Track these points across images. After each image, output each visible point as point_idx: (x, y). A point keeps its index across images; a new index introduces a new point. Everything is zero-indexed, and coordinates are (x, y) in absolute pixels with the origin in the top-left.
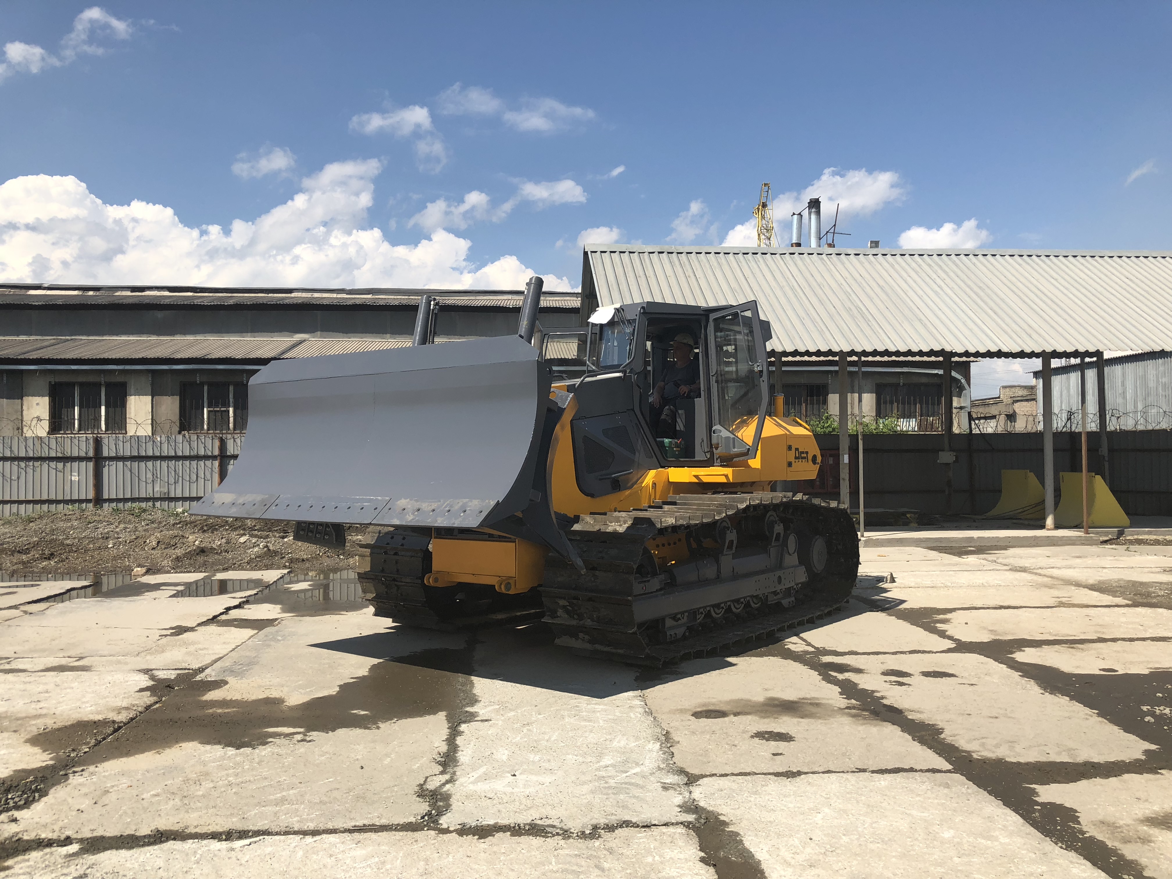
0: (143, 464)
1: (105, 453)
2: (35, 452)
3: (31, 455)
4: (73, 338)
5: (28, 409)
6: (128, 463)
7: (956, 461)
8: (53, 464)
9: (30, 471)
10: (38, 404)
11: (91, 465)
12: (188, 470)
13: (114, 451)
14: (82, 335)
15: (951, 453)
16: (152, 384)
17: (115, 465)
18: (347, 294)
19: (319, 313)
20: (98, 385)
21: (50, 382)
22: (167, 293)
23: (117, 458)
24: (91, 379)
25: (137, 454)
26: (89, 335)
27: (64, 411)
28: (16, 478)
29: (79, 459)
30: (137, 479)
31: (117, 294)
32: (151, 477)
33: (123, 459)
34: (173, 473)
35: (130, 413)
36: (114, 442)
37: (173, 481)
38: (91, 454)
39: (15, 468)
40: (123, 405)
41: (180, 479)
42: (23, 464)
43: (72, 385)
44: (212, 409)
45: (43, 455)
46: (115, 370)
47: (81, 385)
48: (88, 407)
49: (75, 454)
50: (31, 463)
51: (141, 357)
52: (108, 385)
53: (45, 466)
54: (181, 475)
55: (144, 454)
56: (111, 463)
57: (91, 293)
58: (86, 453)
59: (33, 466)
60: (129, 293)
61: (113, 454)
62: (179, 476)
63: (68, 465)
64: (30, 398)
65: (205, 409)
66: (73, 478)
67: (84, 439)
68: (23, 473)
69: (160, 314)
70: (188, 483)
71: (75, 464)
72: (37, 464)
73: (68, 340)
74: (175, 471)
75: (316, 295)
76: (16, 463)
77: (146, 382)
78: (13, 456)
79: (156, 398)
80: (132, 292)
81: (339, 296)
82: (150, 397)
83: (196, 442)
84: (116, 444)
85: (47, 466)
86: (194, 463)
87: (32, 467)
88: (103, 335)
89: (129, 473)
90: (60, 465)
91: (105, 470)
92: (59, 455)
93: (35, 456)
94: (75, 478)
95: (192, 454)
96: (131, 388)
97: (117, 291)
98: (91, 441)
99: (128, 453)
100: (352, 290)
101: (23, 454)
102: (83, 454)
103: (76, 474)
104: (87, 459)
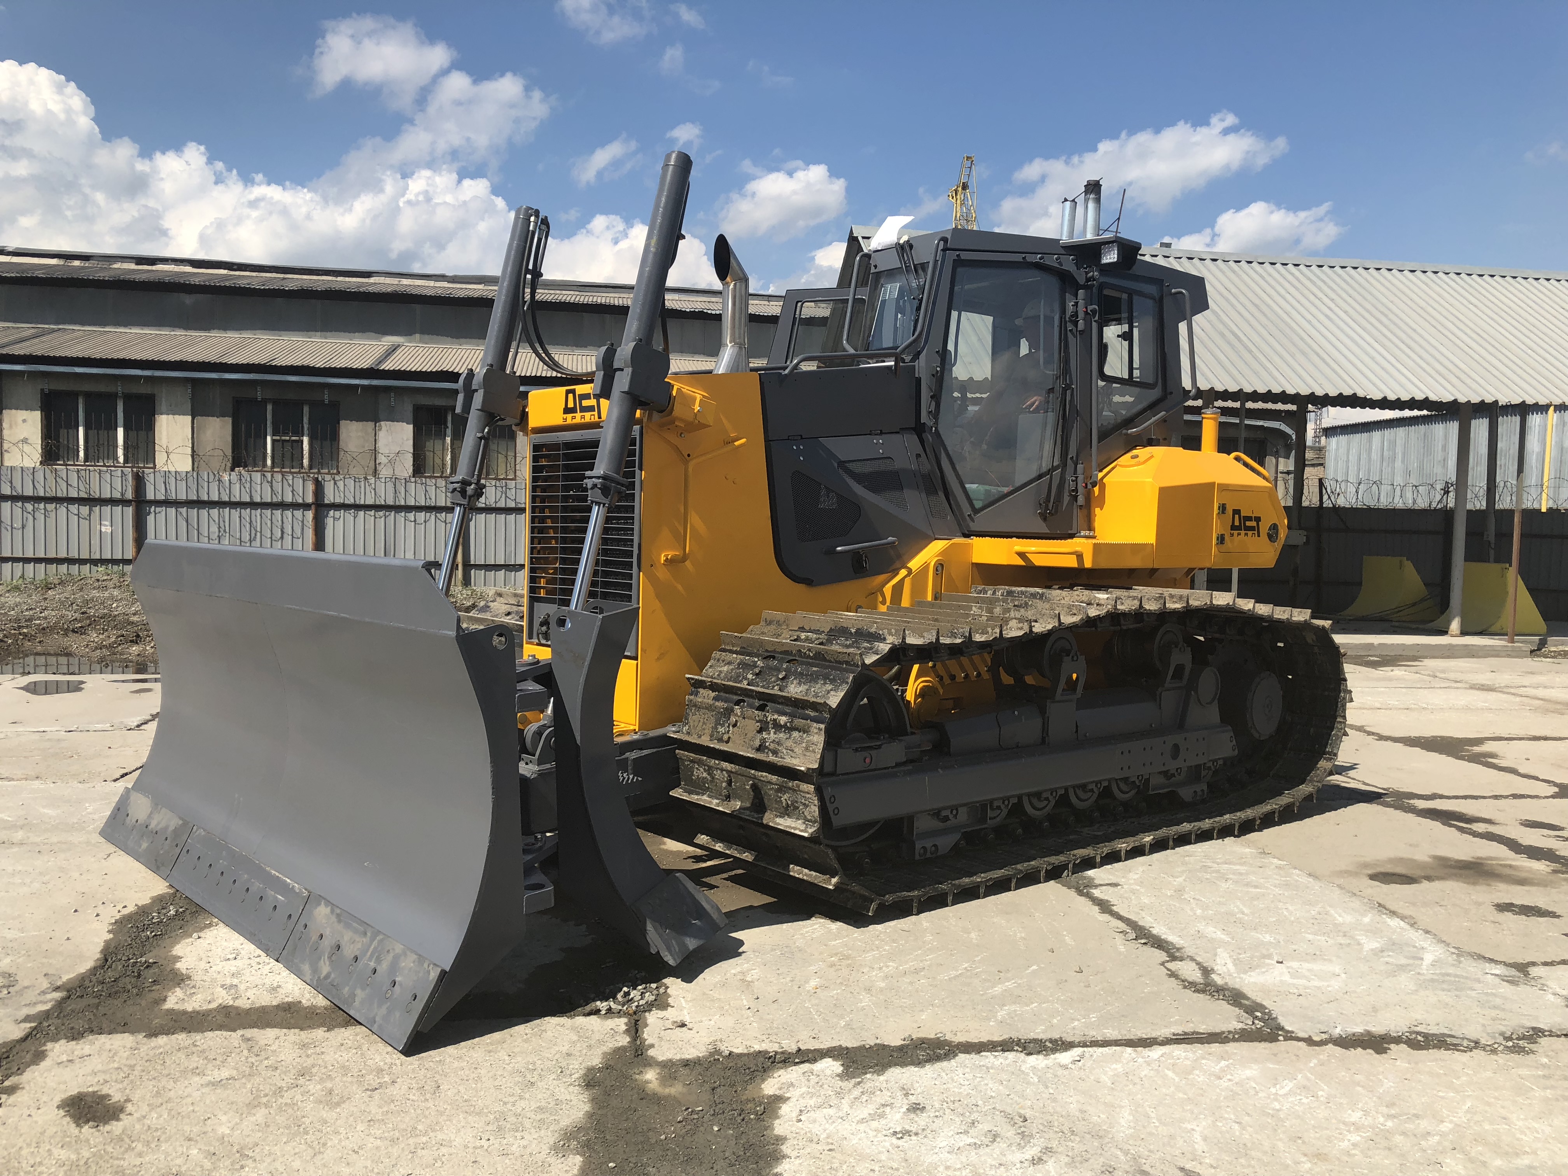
0: (204, 513)
1: (150, 496)
2: (47, 489)
3: (42, 494)
4: (60, 327)
5: (11, 427)
6: (184, 510)
7: (1307, 543)
8: (74, 508)
9: (40, 517)
10: (24, 421)
11: (130, 511)
12: (269, 523)
13: (163, 491)
14: (75, 323)
15: (1300, 532)
16: (192, 399)
17: (163, 513)
18: (449, 282)
19: (418, 307)
20: (113, 397)
21: (42, 390)
22: (189, 269)
23: (166, 503)
24: (102, 388)
25: (195, 498)
26: (83, 324)
27: (63, 432)
28: (20, 526)
29: (112, 502)
30: (196, 532)
31: (116, 266)
32: (217, 530)
33: (176, 504)
34: (248, 526)
35: (160, 439)
36: (163, 480)
37: (248, 538)
38: (129, 495)
39: (18, 511)
40: (150, 427)
41: (258, 534)
42: (29, 507)
43: (74, 395)
44: (278, 438)
45: (59, 495)
46: (141, 377)
47: (88, 395)
48: (98, 428)
49: (107, 495)
50: (42, 506)
51: (178, 359)
52: (127, 398)
53: (62, 510)
54: (259, 529)
55: (206, 498)
56: (158, 509)
57: (77, 263)
58: (122, 495)
59: (45, 509)
60: (133, 266)
61: (162, 497)
62: (256, 531)
63: (97, 509)
64: (14, 411)
65: (269, 439)
66: (103, 529)
67: (119, 474)
68: (31, 518)
69: (188, 299)
70: (269, 540)
71: (107, 509)
72: (51, 507)
73: (54, 331)
74: (250, 524)
75: (405, 282)
76: (20, 504)
77: (184, 395)
78: (14, 494)
79: (198, 419)
80: (137, 264)
81: (438, 284)
82: (189, 418)
83: (280, 484)
84: (165, 483)
85: (65, 509)
86: (278, 513)
87: (43, 511)
88: (104, 325)
89: (185, 523)
90: (85, 510)
91: (150, 519)
92: (83, 495)
93: (47, 495)
94: (106, 529)
95: (275, 500)
96: (162, 402)
97: (115, 262)
98: (130, 477)
99: (182, 496)
100: (456, 276)
101: (29, 492)
102: (117, 495)
103: (107, 523)
104: (123, 502)
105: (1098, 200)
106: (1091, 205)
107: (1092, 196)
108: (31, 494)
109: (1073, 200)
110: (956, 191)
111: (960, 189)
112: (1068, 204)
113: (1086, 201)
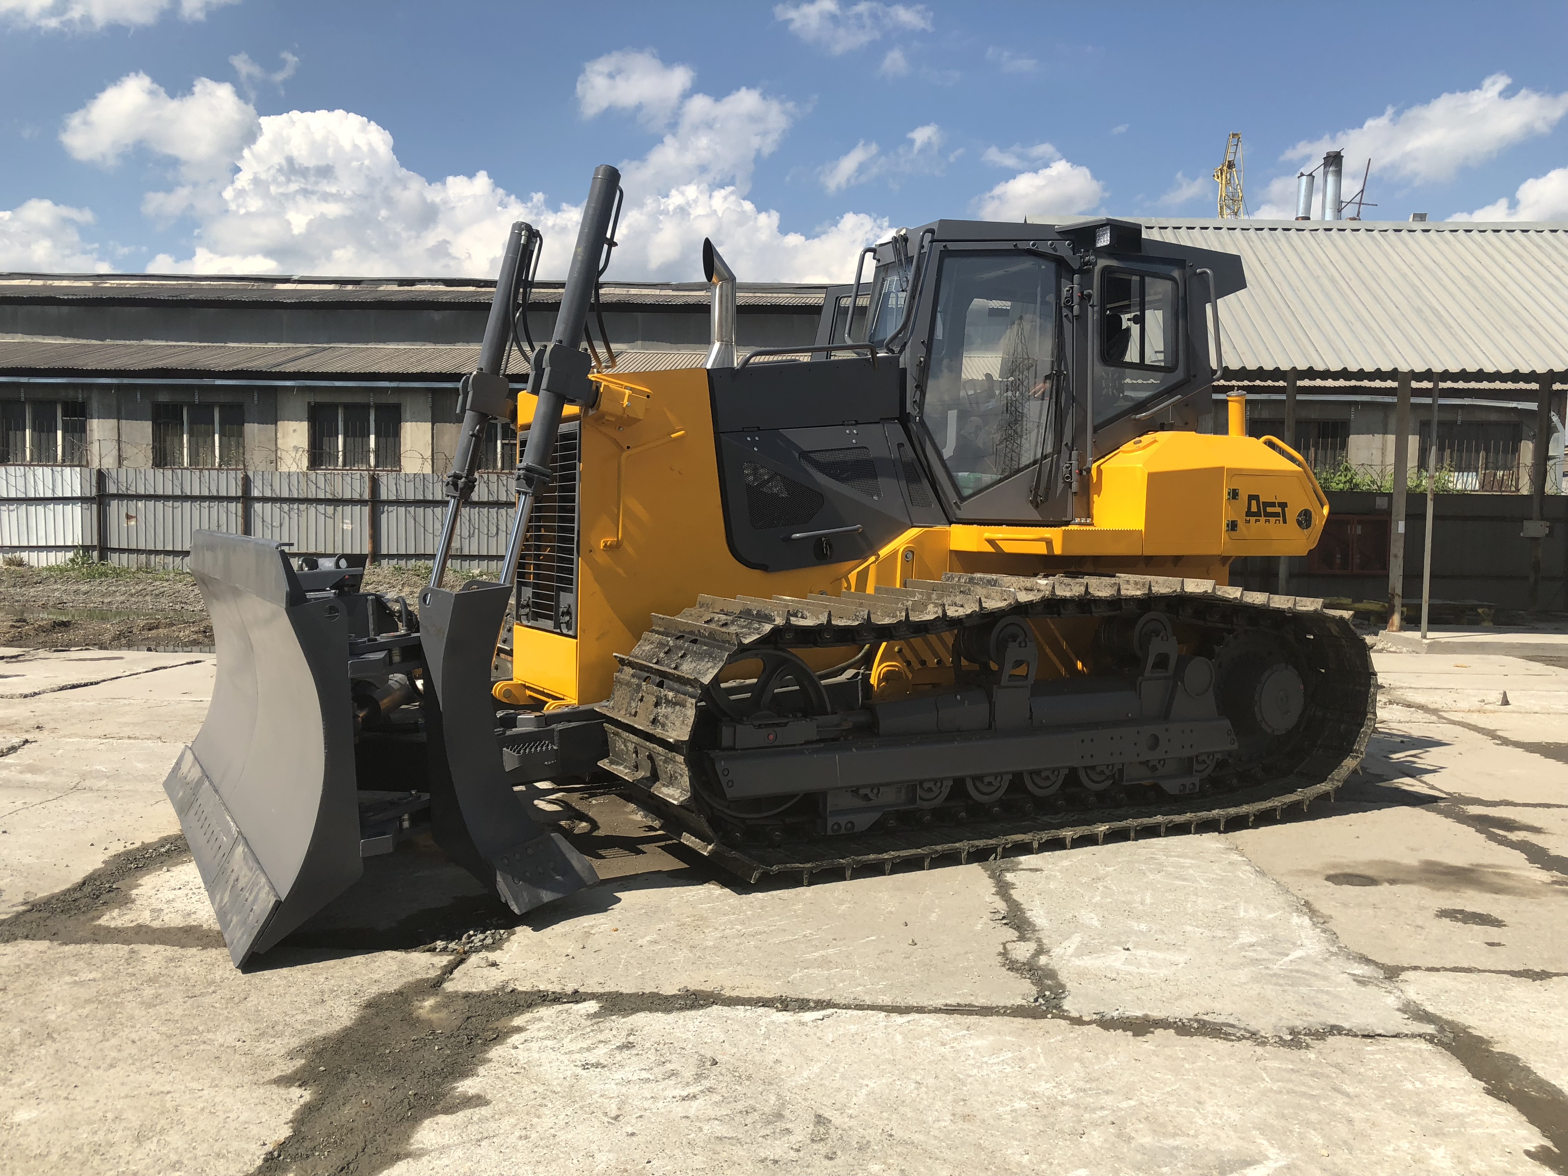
0: (429, 511)
1: (384, 496)
2: (300, 491)
3: (296, 496)
4: (331, 345)
5: (284, 437)
6: (412, 509)
7: (1550, 534)
8: (321, 508)
9: (294, 515)
10: (294, 431)
11: (366, 510)
12: (486, 520)
13: (395, 492)
14: (343, 342)
15: (1543, 523)
16: (432, 408)
17: (395, 511)
18: (673, 290)
19: (639, 315)
20: (366, 407)
21: (309, 403)
22: (442, 288)
23: (398, 503)
24: (358, 399)
25: (422, 498)
26: (350, 342)
27: (326, 440)
28: (278, 524)
29: (352, 502)
30: (422, 529)
31: (381, 288)
32: (440, 527)
33: (406, 503)
34: (467, 523)
35: (405, 444)
36: (394, 481)
37: (468, 534)
38: (366, 496)
39: (277, 511)
40: (396, 434)
41: (476, 531)
42: (286, 507)
43: (334, 406)
44: (507, 442)
45: (310, 496)
46: (388, 388)
47: (347, 407)
48: (354, 435)
49: (348, 496)
50: (296, 506)
51: (419, 371)
52: (378, 407)
53: (312, 509)
54: (477, 526)
55: (431, 498)
56: (390, 509)
57: (350, 287)
58: (361, 496)
59: (298, 509)
60: (395, 288)
61: (393, 497)
62: (474, 528)
63: (340, 509)
64: (286, 422)
65: (499, 443)
66: (345, 527)
67: (358, 475)
68: (287, 517)
69: (436, 315)
70: (486, 536)
71: (348, 509)
72: (303, 507)
73: (325, 349)
74: (469, 521)
75: (633, 291)
76: (278, 505)
77: (425, 404)
78: (274, 496)
79: (437, 425)
80: (399, 285)
81: (663, 292)
82: (429, 425)
83: (496, 484)
84: (396, 484)
85: (314, 509)
86: (493, 511)
87: (296, 511)
88: (367, 341)
89: (413, 521)
90: (330, 510)
91: (384, 517)
92: (329, 496)
93: (300, 497)
94: (348, 527)
95: (491, 499)
96: (407, 413)
97: (380, 285)
98: (367, 479)
99: (411, 497)
100: (680, 284)
101: (285, 495)
102: (356, 496)
103: (349, 521)
104: (361, 502)
105: (1338, 173)
106: (1331, 179)
107: (1331, 169)
108: (287, 496)
109: (1311, 175)
110: (1221, 170)
111: (1225, 168)
112: (1304, 178)
113: (1325, 174)
